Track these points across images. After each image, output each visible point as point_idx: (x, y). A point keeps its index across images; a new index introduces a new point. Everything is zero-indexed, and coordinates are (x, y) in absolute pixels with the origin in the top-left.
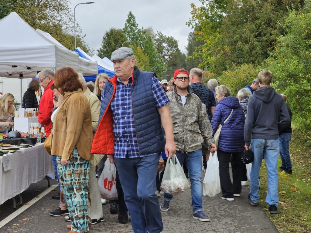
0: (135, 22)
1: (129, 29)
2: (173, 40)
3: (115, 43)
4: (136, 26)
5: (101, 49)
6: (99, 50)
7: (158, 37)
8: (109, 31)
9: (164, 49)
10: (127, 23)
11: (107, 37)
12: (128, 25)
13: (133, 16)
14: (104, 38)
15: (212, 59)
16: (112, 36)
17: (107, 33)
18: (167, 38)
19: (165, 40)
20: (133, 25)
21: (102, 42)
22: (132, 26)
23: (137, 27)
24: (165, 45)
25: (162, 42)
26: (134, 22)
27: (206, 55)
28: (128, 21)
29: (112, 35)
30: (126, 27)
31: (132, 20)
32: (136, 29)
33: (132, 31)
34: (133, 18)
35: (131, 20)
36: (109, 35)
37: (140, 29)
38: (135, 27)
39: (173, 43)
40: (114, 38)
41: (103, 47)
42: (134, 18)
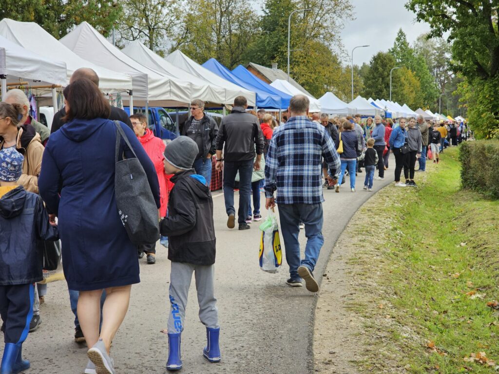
0: (406, 41)
1: (399, 49)
3: (383, 68)
4: (407, 45)
8: (376, 54)
10: (396, 42)
11: (374, 62)
12: (397, 44)
13: (404, 34)
14: (371, 63)
16: (379, 61)
17: (374, 57)
25: (444, 51)
26: (404, 41)
28: (398, 40)
29: (380, 59)
31: (402, 38)
32: (407, 48)
37: (412, 48)
38: (405, 46)
40: (382, 62)
41: (369, 73)
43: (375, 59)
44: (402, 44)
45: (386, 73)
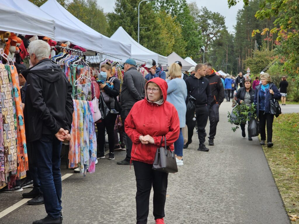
2: (220, 17)
5: (113, 12)
7: (203, 12)
9: (210, 26)
18: (212, 14)
19: (210, 17)
24: (210, 22)
25: (207, 19)
39: (219, 20)
41: (116, 11)
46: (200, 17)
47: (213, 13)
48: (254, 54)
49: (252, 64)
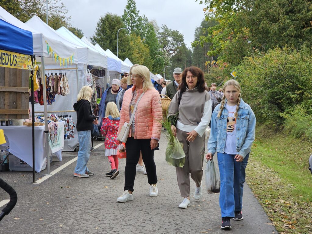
0: (136, 9)
1: (129, 16)
2: (179, 34)
3: (110, 31)
4: (137, 12)
5: (94, 36)
6: (92, 37)
7: (163, 30)
8: (104, 16)
9: (169, 43)
10: (126, 9)
11: (101, 24)
12: (127, 12)
13: (134, 2)
14: (99, 25)
15: (225, 44)
16: (107, 22)
17: (102, 19)
19: (170, 34)
20: (133, 11)
21: (96, 28)
22: (132, 13)
23: (137, 14)
24: (170, 39)
25: (167, 36)
26: (134, 9)
27: (218, 39)
28: (128, 7)
29: (107, 20)
30: (125, 14)
31: (132, 6)
32: (137, 16)
33: (132, 19)
34: (133, 4)
35: (130, 5)
36: (104, 21)
37: (141, 16)
38: (135, 13)
39: (178, 37)
40: (110, 24)
41: (97, 35)
42: (135, 4)
43: (102, 20)
44: (132, 12)
45: (113, 36)
46: (161, 35)
47: (173, 31)
48: (211, 70)
49: (209, 79)
